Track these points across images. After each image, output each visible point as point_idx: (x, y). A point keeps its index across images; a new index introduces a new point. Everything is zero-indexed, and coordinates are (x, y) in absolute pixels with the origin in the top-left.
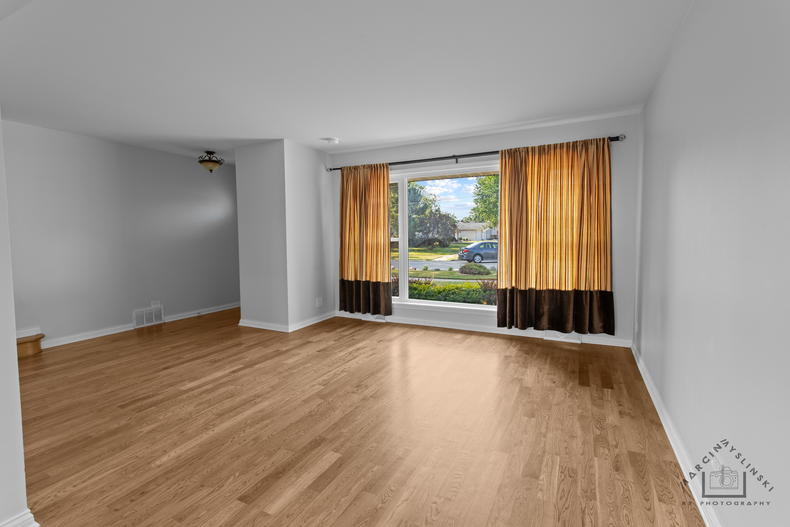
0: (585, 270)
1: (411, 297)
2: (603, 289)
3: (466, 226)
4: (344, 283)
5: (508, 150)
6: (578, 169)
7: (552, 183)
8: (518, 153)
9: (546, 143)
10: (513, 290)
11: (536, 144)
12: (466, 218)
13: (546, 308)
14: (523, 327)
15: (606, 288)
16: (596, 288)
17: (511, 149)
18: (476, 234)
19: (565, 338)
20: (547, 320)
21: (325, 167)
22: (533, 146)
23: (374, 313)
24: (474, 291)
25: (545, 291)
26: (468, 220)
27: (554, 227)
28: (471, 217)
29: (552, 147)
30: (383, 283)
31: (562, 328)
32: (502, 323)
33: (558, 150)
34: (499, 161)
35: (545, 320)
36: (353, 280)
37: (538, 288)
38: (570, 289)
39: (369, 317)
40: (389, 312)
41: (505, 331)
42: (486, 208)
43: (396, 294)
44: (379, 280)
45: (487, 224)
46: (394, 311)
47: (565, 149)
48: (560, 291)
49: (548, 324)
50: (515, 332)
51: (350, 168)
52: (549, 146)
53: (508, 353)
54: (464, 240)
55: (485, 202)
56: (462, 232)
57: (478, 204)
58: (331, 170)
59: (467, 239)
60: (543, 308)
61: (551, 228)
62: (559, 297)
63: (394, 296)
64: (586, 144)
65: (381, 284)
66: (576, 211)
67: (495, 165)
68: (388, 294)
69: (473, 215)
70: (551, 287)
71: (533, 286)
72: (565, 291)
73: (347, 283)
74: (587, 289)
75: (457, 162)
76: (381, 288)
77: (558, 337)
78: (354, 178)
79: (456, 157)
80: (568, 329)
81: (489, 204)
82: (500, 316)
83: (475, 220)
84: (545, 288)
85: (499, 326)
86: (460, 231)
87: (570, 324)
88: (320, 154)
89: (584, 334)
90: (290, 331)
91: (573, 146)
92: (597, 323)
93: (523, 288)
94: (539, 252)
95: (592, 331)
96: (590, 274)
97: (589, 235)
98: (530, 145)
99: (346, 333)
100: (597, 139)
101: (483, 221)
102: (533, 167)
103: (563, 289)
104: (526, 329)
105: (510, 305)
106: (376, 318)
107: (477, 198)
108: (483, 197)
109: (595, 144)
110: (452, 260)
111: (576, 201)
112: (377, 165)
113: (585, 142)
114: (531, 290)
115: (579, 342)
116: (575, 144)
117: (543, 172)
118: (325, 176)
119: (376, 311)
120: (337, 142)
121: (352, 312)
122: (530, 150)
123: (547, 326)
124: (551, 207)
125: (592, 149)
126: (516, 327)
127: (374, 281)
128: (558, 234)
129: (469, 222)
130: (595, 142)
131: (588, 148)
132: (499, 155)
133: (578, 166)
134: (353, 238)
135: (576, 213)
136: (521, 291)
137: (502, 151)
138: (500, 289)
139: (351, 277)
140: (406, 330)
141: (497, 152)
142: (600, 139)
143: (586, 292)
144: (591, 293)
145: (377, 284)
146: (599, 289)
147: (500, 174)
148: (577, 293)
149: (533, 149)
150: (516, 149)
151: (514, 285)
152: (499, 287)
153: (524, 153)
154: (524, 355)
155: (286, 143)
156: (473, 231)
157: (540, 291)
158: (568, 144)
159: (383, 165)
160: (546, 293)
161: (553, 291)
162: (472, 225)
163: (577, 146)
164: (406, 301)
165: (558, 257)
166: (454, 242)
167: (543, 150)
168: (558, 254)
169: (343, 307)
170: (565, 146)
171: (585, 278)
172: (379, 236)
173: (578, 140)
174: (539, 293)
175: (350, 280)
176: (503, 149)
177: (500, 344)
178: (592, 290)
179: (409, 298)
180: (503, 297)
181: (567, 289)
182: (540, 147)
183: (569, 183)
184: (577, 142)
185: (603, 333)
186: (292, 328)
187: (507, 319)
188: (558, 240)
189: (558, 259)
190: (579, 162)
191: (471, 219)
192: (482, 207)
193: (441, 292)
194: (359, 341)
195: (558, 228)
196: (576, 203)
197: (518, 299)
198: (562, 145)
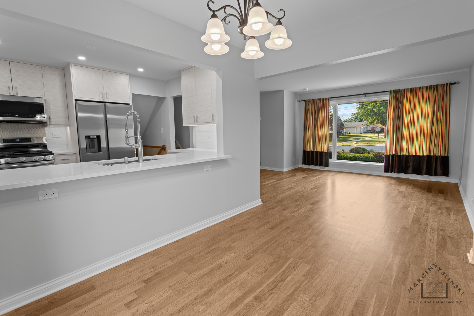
0: (433, 146)
1: (338, 159)
2: (443, 155)
3: (349, 124)
4: (305, 152)
5: (393, 90)
6: (432, 98)
7: (417, 105)
8: (399, 92)
9: (414, 86)
10: (393, 155)
11: (409, 87)
12: (348, 119)
13: (411, 164)
14: (399, 172)
15: (445, 154)
16: (439, 155)
17: (395, 90)
18: (356, 130)
19: (421, 178)
20: (411, 169)
21: (297, 100)
22: (408, 88)
23: (320, 166)
24: (370, 157)
25: (411, 156)
26: (349, 121)
27: (417, 126)
28: (352, 118)
29: (418, 88)
30: (325, 152)
31: (420, 173)
32: (387, 170)
33: (421, 90)
34: (388, 95)
35: (410, 170)
36: (310, 150)
37: (407, 154)
38: (425, 155)
39: (317, 168)
40: (327, 165)
41: (389, 174)
42: (365, 113)
43: (331, 158)
44: (323, 151)
45: (365, 123)
46: (329, 165)
47: (425, 89)
48: (419, 156)
49: (412, 172)
50: (394, 175)
51: (310, 100)
52: (416, 88)
53: (391, 182)
54: (348, 133)
55: (365, 108)
56: (347, 129)
57: (360, 110)
58: (300, 101)
59: (350, 133)
60: (409, 164)
61: (416, 127)
62: (418, 159)
63: (329, 158)
64: (437, 87)
65: (324, 153)
66: (430, 118)
67: (387, 97)
68: (327, 157)
69: (353, 117)
70: (414, 154)
71: (404, 154)
72: (422, 156)
73: (307, 152)
74: (434, 155)
75: (365, 96)
76: (324, 154)
77: (417, 178)
78: (312, 105)
79: (365, 94)
80: (423, 174)
81: (367, 110)
82: (386, 167)
83: (355, 120)
84: (411, 155)
85: (385, 172)
86: (346, 127)
87: (424, 171)
88: (296, 94)
89: (431, 175)
90: (284, 171)
91: (429, 88)
92: (439, 170)
93: (399, 154)
94: (409, 138)
95: (436, 174)
96: (436, 148)
97: (437, 129)
98: (406, 88)
99: (310, 173)
100: (443, 84)
101: (361, 121)
102: (407, 99)
103: (421, 155)
104: (400, 173)
105: (391, 162)
106: (320, 168)
107: (358, 106)
108: (363, 106)
109: (442, 87)
110: (342, 146)
111: (430, 114)
112: (323, 99)
113: (436, 86)
114: (403, 155)
115: (429, 180)
116: (431, 87)
117: (412, 100)
118: (297, 104)
119: (321, 165)
120: (308, 90)
121: (309, 165)
122: (406, 90)
123: (411, 172)
124: (416, 117)
125: (440, 89)
126: (395, 172)
127: (320, 151)
128: (419, 129)
129: (350, 122)
130: (442, 86)
131: (438, 89)
132: (389, 93)
133: (432, 97)
134: (311, 131)
135: (430, 119)
136: (398, 156)
137: (390, 91)
138: (386, 155)
139: (309, 149)
140: (335, 173)
141: (388, 91)
142: (445, 84)
143: (433, 156)
144: (436, 157)
145: (322, 153)
146: (441, 155)
147: (389, 101)
148: (429, 157)
149: (407, 90)
150: (398, 90)
151: (394, 153)
152: (386, 154)
153: (402, 92)
154: (399, 183)
155: (285, 92)
156: (354, 128)
157: (408, 156)
158: (427, 87)
159: (327, 98)
160: (412, 157)
161: (415, 156)
162: (354, 124)
163: (432, 88)
164: (335, 161)
165: (419, 140)
166: (341, 135)
167: (412, 90)
168: (419, 138)
169: (304, 163)
170: (425, 88)
171: (433, 150)
172: (324, 131)
173: (433, 85)
174: (407, 157)
175: (308, 150)
176: (391, 90)
177: (386, 180)
178: (437, 155)
179: (337, 159)
180: (387, 158)
181: (423, 155)
182: (411, 89)
183: (427, 105)
184: (432, 85)
185: (442, 176)
186: (285, 170)
187: (390, 168)
188: (419, 132)
189: (419, 141)
190: (433, 95)
191: (352, 120)
192: (362, 112)
193: (352, 157)
194: (317, 176)
195: (419, 127)
196: (430, 115)
197: (396, 159)
198: (423, 88)
